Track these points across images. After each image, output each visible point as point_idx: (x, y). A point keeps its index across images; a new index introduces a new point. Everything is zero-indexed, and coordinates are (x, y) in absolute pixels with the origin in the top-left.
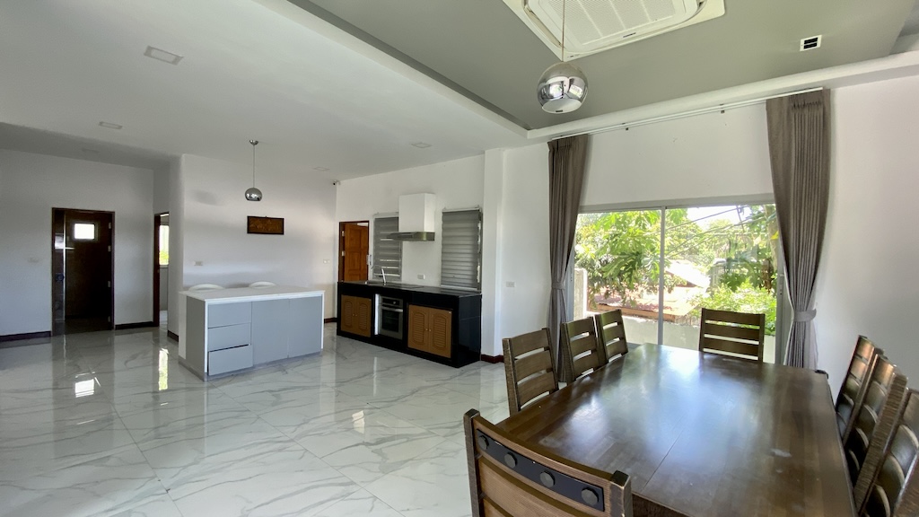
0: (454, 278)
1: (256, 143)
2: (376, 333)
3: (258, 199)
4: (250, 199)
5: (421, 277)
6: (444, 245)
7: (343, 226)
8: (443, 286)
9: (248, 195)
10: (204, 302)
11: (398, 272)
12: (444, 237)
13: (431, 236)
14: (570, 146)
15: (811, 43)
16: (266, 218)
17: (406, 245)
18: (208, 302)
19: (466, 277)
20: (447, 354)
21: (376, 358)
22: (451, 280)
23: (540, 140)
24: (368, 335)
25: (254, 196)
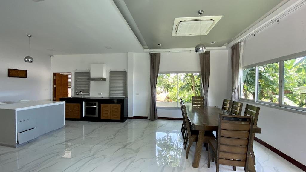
0: (116, 93)
1: (31, 36)
2: (83, 116)
3: (32, 62)
4: (28, 61)
5: (100, 94)
6: (110, 82)
7: (55, 74)
8: (111, 97)
9: (26, 60)
10: (15, 110)
11: (88, 92)
12: (111, 80)
13: (104, 79)
14: (156, 55)
15: (213, 42)
16: (17, 70)
17: (92, 83)
18: (17, 110)
19: (121, 93)
20: (119, 119)
21: (83, 126)
22: (114, 94)
23: (147, 52)
24: (79, 117)
25: (30, 60)
